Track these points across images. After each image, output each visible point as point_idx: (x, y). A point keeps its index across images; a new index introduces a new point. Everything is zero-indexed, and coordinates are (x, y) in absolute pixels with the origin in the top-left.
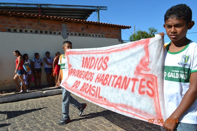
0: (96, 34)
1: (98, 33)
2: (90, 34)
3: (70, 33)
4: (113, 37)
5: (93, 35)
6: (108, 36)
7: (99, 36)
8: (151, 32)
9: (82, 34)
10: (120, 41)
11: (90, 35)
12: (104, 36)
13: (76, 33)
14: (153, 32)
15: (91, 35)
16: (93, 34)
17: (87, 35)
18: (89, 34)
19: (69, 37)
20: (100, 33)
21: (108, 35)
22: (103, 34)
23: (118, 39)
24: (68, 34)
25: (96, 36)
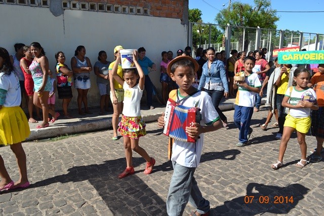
0: (131, 7)
1: (136, 5)
2: (117, 6)
3: (70, 2)
4: (168, 16)
5: (124, 9)
6: (158, 12)
7: (139, 11)
8: (258, 6)
9: (97, 7)
10: (184, 24)
11: (117, 9)
12: (149, 13)
13: (84, 3)
14: (262, 7)
15: (120, 9)
16: (124, 6)
17: (109, 8)
18: (115, 6)
19: (67, 12)
20: (140, 5)
21: (157, 9)
22: (148, 8)
23: (179, 20)
24: (65, 5)
25: (131, 10)
